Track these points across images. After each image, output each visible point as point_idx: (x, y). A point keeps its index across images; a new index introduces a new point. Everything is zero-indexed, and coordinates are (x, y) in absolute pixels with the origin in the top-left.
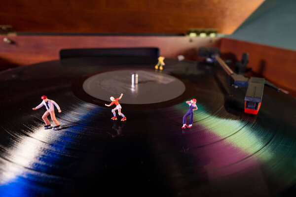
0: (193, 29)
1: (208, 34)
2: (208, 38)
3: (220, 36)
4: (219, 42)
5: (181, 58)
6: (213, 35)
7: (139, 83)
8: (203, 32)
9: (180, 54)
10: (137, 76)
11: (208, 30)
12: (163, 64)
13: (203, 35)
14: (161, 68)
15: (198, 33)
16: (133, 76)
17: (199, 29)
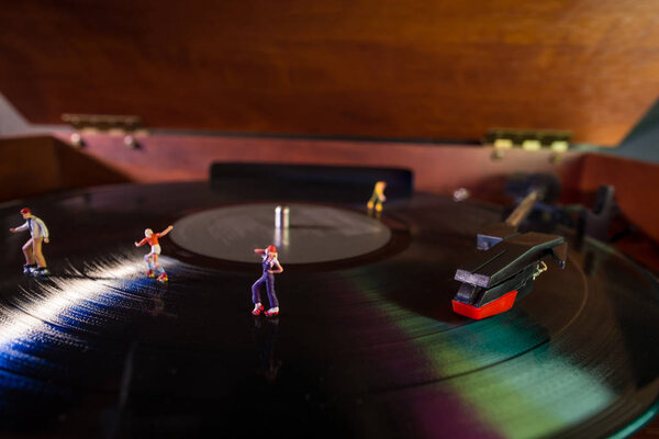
0: (500, 131)
1: (547, 141)
2: (546, 152)
3: (584, 148)
4: (578, 165)
5: (461, 194)
6: (560, 147)
7: (291, 227)
8: (532, 138)
9: (459, 187)
10: (287, 211)
11: (541, 133)
12: (382, 198)
13: (532, 146)
14: (379, 207)
15: (518, 141)
16: (278, 210)
17: (520, 132)
